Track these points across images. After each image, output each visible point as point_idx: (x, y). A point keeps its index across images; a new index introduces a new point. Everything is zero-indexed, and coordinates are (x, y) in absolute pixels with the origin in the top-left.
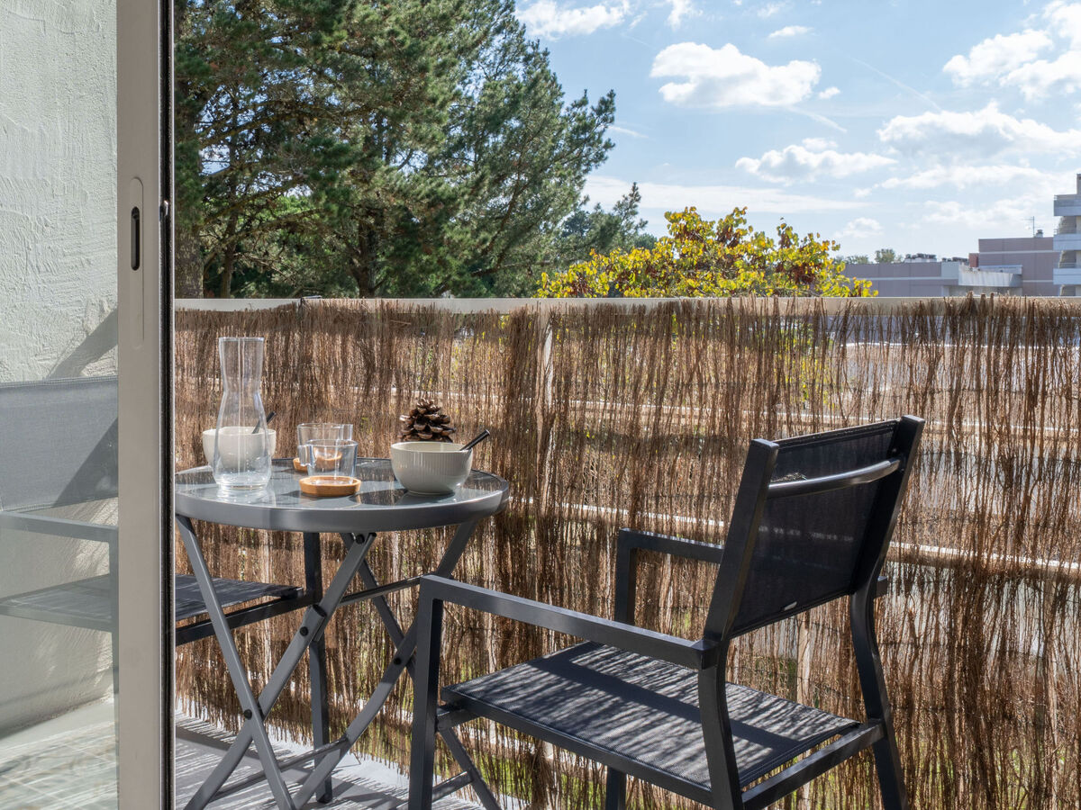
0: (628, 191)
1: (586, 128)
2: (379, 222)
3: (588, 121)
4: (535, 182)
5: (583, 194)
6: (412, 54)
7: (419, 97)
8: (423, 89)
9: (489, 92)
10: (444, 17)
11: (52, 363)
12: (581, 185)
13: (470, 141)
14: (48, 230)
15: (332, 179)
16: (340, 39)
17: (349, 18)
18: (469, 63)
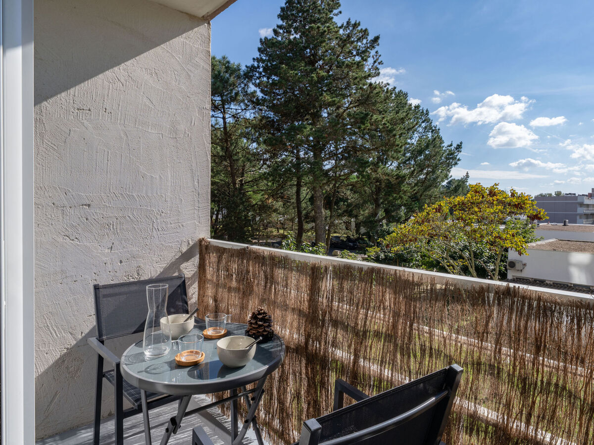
0: (465, 174)
1: (452, 154)
2: (380, 184)
3: (453, 152)
4: (433, 172)
5: (450, 175)
6: (391, 131)
7: (393, 145)
8: (395, 142)
9: (419, 142)
10: (402, 118)
11: (165, 265)
12: (449, 172)
13: (412, 158)
14: (163, 214)
15: (363, 171)
16: (367, 126)
17: (371, 120)
18: (413, 132)
